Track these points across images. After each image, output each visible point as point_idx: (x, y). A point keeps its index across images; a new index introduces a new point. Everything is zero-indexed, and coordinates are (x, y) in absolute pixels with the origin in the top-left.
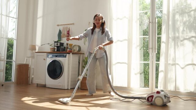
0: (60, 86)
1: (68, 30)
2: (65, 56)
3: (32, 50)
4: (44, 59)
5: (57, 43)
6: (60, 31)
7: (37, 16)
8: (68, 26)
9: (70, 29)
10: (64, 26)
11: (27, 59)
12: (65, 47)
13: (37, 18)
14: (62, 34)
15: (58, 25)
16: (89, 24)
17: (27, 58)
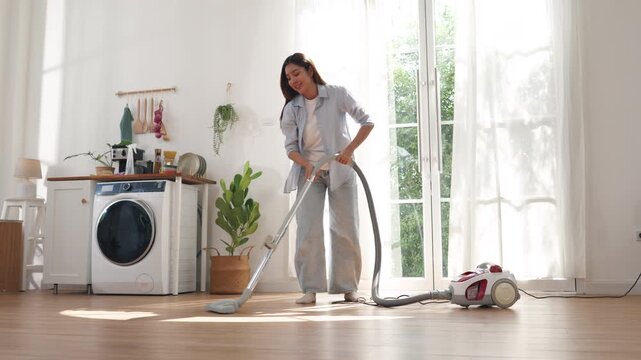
0: (144, 284)
1: (156, 108)
2: (159, 187)
3: (27, 178)
4: (84, 201)
5: (121, 150)
6: (127, 111)
7: (41, 64)
8: (158, 97)
9: (164, 105)
10: (142, 97)
11: (9, 207)
12: (150, 163)
13: (41, 72)
14: (133, 123)
15: (120, 95)
16: (228, 90)
17: (11, 204)
